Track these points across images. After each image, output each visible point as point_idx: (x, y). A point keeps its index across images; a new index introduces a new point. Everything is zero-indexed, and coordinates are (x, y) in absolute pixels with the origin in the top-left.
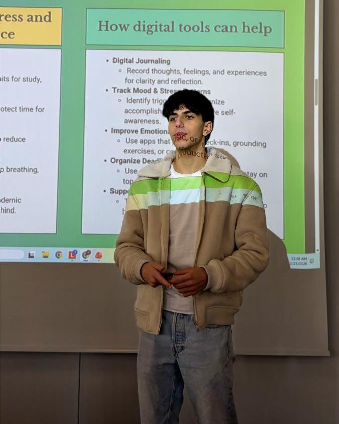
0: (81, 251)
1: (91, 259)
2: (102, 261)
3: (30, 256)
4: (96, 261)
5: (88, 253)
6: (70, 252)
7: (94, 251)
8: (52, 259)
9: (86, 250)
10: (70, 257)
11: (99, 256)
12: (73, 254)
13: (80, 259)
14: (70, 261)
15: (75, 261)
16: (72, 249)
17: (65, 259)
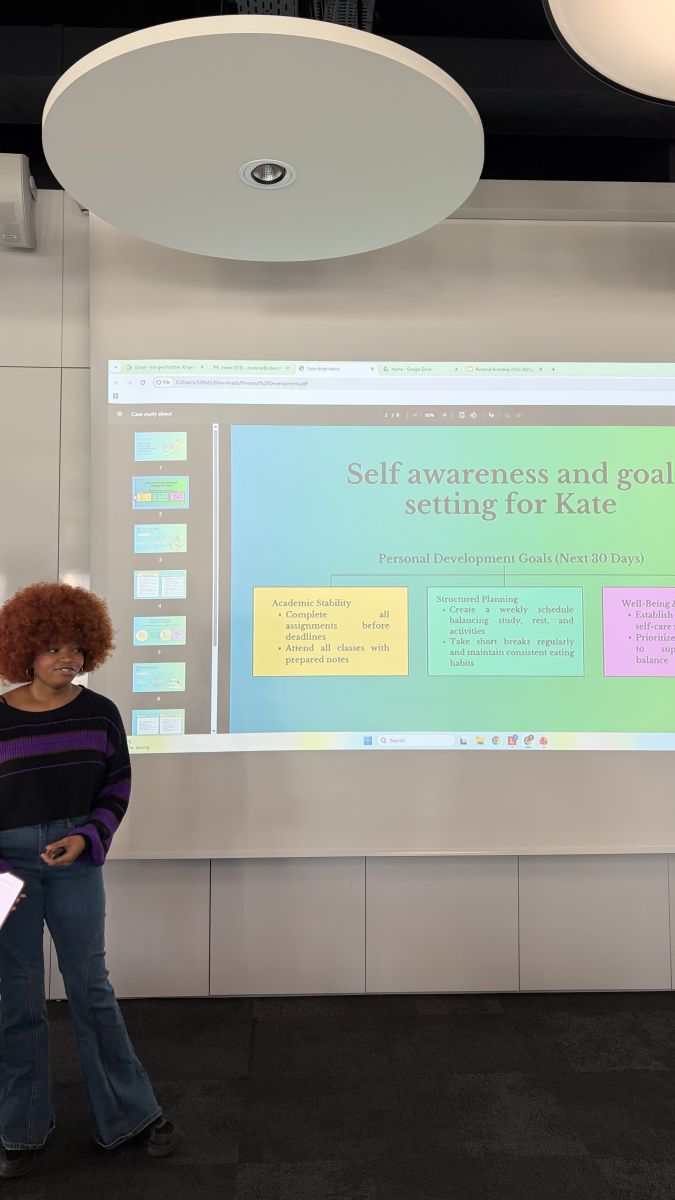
0: (522, 736)
1: (535, 745)
2: (548, 747)
3: (462, 743)
4: (541, 747)
5: (530, 739)
6: (509, 738)
7: (538, 736)
8: (489, 746)
9: (528, 734)
10: (509, 744)
11: (543, 741)
12: (513, 740)
13: (521, 746)
14: (509, 748)
15: (515, 748)
16: (511, 734)
17: (503, 745)
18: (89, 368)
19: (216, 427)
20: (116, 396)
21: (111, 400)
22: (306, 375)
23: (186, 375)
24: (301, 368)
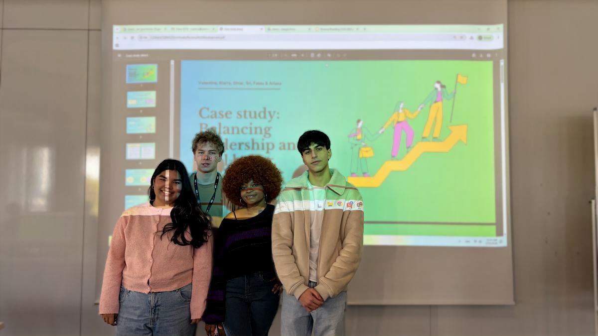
18: (100, 30)
19: (172, 62)
20: (117, 45)
21: (115, 48)
22: (224, 32)
23: (156, 33)
24: (221, 29)
